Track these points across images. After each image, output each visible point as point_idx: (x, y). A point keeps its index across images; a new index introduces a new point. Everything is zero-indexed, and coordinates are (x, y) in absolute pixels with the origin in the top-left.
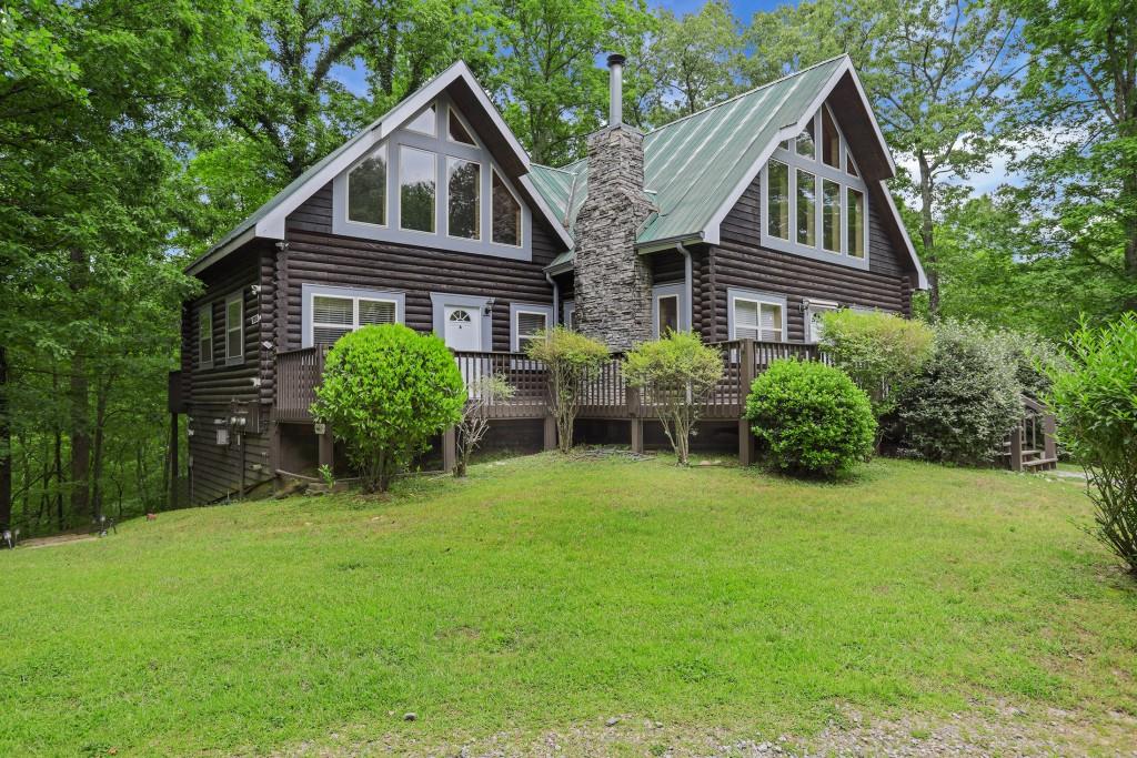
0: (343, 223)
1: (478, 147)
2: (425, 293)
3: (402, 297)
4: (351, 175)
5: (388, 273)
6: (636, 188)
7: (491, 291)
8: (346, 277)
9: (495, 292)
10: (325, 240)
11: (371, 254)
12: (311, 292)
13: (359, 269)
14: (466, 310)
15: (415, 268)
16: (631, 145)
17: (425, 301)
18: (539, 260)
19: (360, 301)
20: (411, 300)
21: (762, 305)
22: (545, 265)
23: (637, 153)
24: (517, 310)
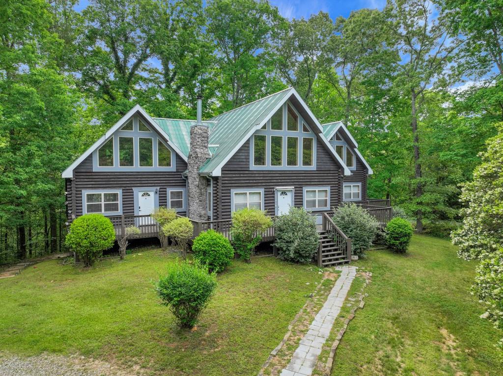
0: (97, 167)
1: (151, 132)
2: (130, 188)
3: (121, 191)
4: (99, 150)
5: (115, 182)
6: (204, 148)
7: (158, 184)
8: (99, 186)
9: (160, 184)
10: (90, 174)
11: (108, 177)
12: (85, 193)
13: (104, 183)
14: (148, 192)
15: (126, 179)
16: (202, 132)
17: (130, 191)
18: (180, 171)
19: (104, 194)
20: (124, 191)
21: (250, 193)
22: (182, 172)
23: (205, 135)
24: (169, 191)
